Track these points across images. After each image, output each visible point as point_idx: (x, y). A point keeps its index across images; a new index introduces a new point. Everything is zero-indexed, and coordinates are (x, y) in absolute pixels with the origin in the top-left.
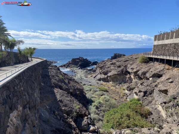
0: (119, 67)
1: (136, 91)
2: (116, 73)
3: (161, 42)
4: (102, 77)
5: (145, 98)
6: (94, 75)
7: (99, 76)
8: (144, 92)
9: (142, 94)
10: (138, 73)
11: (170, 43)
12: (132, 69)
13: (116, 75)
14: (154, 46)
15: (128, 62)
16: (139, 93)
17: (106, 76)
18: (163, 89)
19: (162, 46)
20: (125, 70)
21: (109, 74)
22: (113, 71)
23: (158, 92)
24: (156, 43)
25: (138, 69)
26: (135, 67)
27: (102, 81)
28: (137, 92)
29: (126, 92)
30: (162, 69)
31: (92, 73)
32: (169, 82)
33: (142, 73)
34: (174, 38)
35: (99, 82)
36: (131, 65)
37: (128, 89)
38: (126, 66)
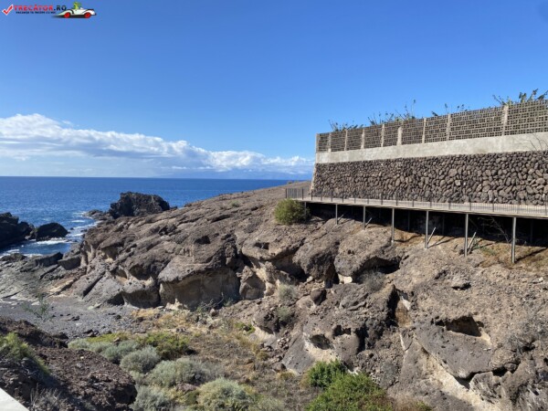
0: (205, 240)
1: (318, 331)
2: (198, 266)
3: (345, 156)
4: (130, 290)
5: (366, 353)
6: (83, 284)
7: (109, 286)
8: (357, 332)
9: (350, 339)
10: (296, 259)
11: (384, 157)
12: (258, 245)
13: (199, 272)
14: (320, 168)
15: (230, 222)
16: (338, 339)
17: (149, 282)
18: (452, 317)
19: (354, 167)
20: (230, 250)
21: (167, 274)
22: (177, 259)
23: (435, 328)
24: (326, 158)
25: (285, 244)
26: (270, 240)
27: (127, 306)
28: (328, 334)
29: (262, 335)
30: (385, 241)
31: (62, 271)
32: (456, 288)
33: (313, 259)
34: (399, 141)
35: (115, 309)
36: (250, 230)
37: (270, 324)
38: (230, 238)
